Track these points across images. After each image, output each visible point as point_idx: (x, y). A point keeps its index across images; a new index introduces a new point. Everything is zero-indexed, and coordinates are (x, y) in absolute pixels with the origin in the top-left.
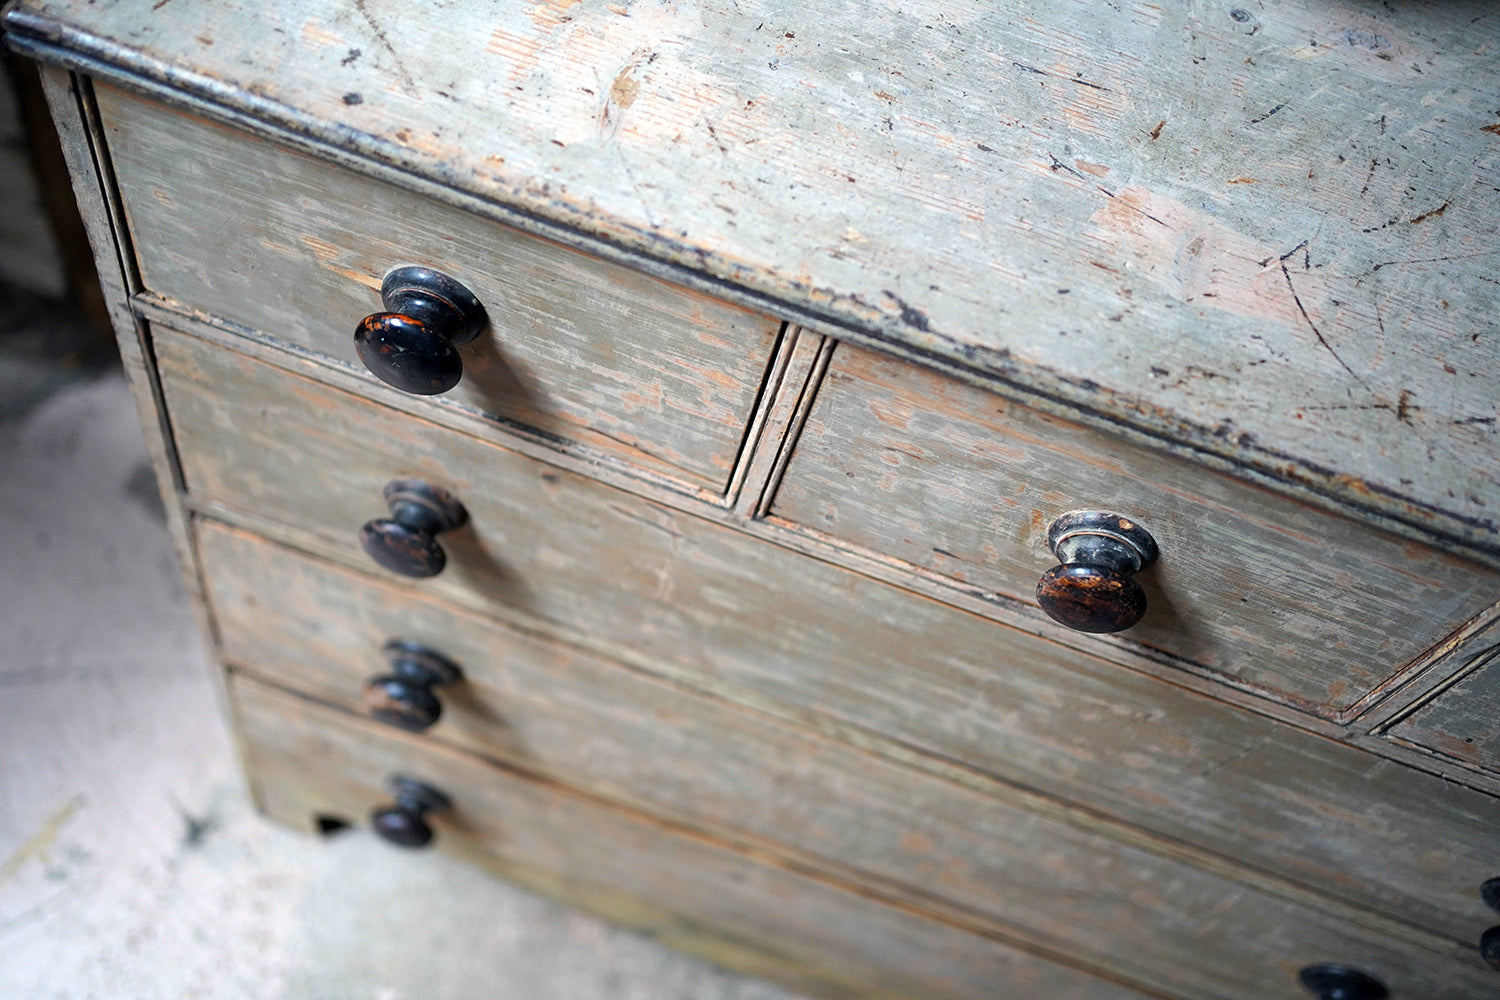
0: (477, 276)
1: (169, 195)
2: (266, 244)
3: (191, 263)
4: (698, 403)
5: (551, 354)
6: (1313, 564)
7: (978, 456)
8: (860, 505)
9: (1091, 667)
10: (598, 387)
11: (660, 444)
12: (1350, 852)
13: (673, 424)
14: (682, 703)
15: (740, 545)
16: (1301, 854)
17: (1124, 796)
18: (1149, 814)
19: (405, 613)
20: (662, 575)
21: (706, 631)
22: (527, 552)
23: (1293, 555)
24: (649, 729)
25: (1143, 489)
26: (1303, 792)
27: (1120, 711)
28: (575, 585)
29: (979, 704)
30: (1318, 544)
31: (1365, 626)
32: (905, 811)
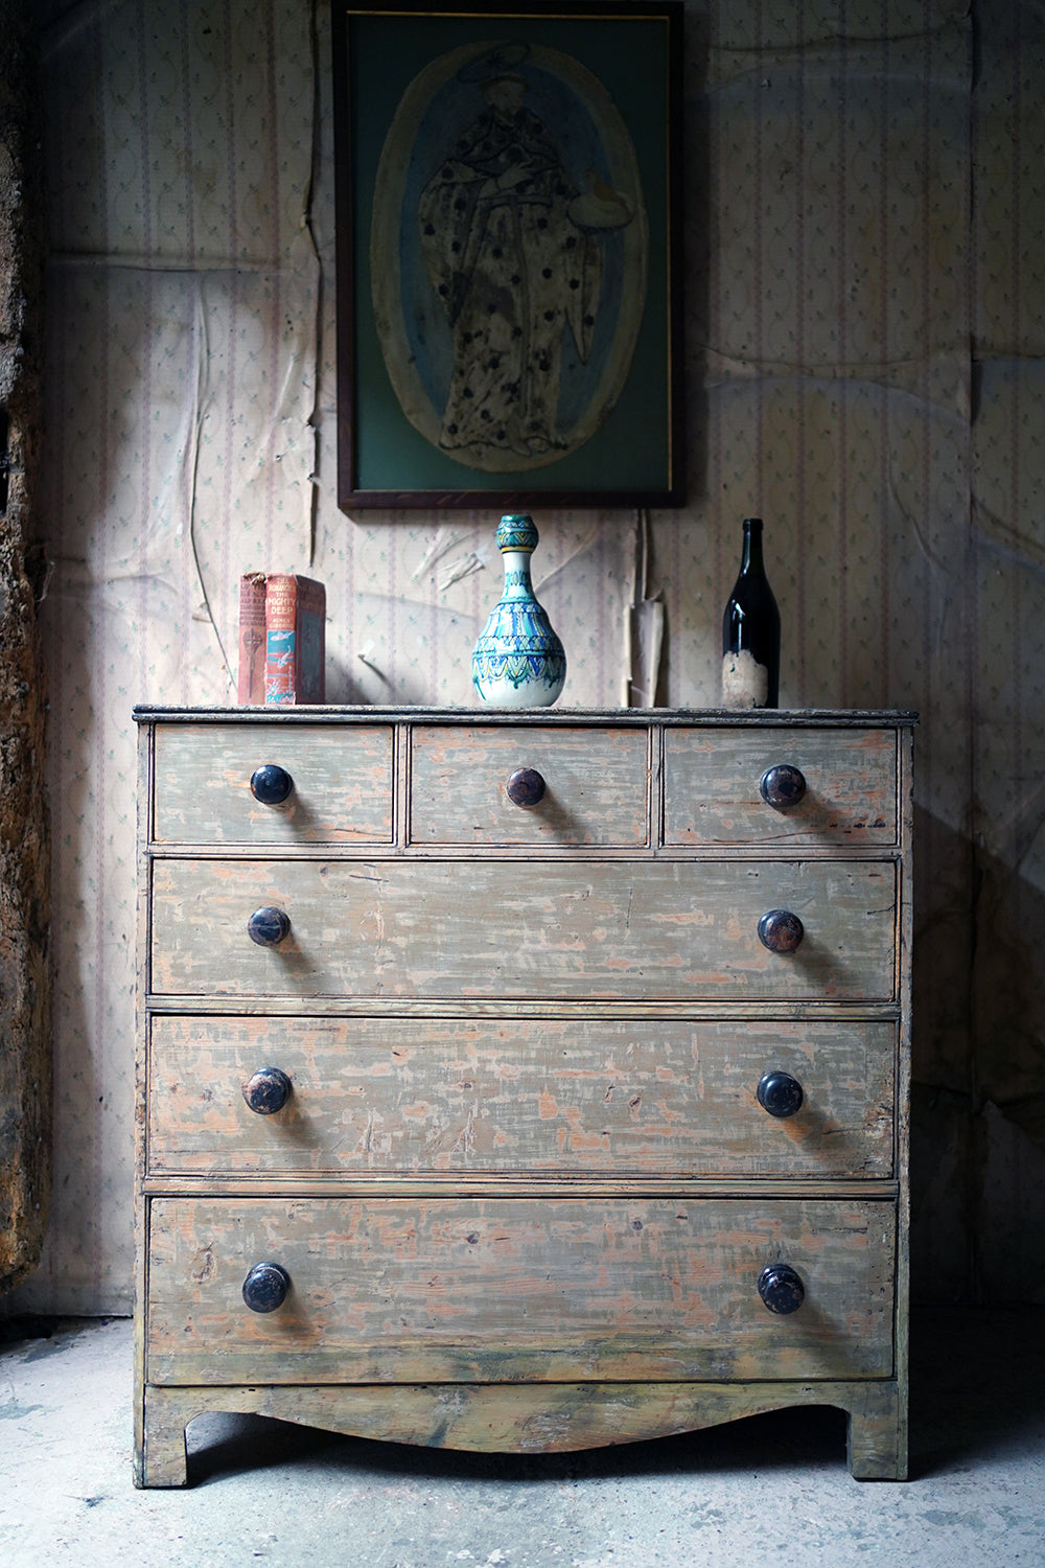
0: (288, 762)
1: (174, 775)
2: (210, 784)
3: (178, 811)
4: (373, 790)
5: (317, 791)
6: (591, 759)
7: (471, 764)
8: (442, 816)
9: (555, 871)
10: (336, 800)
11: (363, 823)
12: (706, 948)
13: (367, 808)
14: (405, 1034)
15: (405, 871)
16: (693, 967)
17: (609, 971)
18: (626, 981)
19: (260, 1040)
20: (378, 917)
21: (404, 953)
22: (317, 938)
23: (583, 758)
24: (395, 1078)
25: (525, 750)
26: (665, 911)
27: (577, 896)
28: (343, 953)
29: (527, 932)
30: (587, 747)
31: (623, 784)
32: (531, 1068)
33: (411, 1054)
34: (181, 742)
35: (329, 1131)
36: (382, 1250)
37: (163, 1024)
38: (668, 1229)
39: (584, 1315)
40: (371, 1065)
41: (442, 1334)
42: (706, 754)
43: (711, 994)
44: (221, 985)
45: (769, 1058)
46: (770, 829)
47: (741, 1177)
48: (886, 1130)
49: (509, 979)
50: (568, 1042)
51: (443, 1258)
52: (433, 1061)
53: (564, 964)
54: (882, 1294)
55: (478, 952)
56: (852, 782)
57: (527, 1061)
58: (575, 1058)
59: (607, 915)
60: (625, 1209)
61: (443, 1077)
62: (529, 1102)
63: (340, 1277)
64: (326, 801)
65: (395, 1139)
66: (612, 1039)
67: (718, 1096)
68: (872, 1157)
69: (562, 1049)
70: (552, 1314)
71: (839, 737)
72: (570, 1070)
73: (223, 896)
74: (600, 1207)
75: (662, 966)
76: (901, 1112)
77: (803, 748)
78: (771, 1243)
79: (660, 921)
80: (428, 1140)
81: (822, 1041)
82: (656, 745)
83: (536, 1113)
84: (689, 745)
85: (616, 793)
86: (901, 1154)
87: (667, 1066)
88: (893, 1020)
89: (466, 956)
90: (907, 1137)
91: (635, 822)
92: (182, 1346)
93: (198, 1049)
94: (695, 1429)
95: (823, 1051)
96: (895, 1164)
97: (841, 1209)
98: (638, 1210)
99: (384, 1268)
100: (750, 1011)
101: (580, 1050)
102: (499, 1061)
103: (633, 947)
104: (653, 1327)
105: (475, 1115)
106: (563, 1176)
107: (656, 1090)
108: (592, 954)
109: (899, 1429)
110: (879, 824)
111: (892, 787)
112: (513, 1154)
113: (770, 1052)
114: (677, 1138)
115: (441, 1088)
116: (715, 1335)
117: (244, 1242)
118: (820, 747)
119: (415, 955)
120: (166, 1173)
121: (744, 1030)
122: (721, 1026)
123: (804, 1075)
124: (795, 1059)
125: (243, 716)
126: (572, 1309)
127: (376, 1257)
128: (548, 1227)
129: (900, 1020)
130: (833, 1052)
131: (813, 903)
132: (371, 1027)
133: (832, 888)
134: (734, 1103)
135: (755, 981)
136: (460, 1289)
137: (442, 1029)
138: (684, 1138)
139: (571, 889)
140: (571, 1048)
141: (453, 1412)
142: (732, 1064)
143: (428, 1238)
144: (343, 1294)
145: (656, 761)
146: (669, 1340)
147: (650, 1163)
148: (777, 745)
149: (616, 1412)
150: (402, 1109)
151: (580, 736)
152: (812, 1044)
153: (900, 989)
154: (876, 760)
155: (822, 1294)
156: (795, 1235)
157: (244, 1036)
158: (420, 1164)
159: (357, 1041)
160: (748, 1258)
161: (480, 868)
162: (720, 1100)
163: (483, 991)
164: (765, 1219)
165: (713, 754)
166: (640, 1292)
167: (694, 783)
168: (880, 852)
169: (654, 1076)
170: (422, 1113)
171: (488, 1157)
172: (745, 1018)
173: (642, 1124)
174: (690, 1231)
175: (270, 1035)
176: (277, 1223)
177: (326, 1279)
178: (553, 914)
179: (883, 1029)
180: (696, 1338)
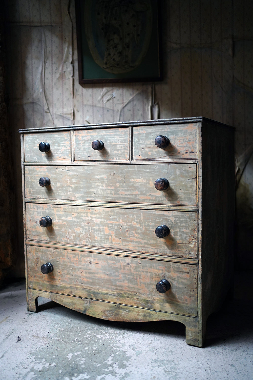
0: (49, 141)
1: (28, 146)
2: (34, 148)
3: (29, 154)
4: (67, 147)
5: (55, 148)
6: (115, 137)
7: (87, 139)
8: (81, 154)
9: (107, 167)
10: (59, 150)
11: (65, 156)
12: (144, 189)
13: (65, 152)
14: (75, 210)
15: (73, 168)
16: (141, 194)
17: (120, 195)
18: (124, 198)
19: (46, 210)
20: (68, 180)
21: (74, 189)
22: (56, 185)
23: (113, 137)
24: (73, 220)
25: (99, 135)
26: (133, 178)
27: (112, 174)
28: (61, 189)
29: (101, 184)
30: (114, 134)
31: (123, 143)
32: (102, 220)
33: (76, 215)
34: (29, 138)
35: (60, 233)
36: (71, 263)
37: (28, 205)
38: (136, 266)
39: (116, 286)
40: (68, 217)
41: (85, 286)
42: (143, 134)
43: (146, 202)
44: (38, 196)
45: (162, 221)
46: (161, 154)
47: (155, 254)
48: (195, 244)
49: (97, 196)
50: (111, 213)
51: (84, 266)
52: (81, 217)
53: (109, 193)
54: (194, 292)
55: (90, 189)
56: (184, 140)
57: (101, 218)
58: (113, 218)
59: (119, 179)
60: (125, 259)
61: (83, 221)
62: (102, 229)
63: (63, 268)
64: (57, 151)
65: (73, 236)
66: (122, 213)
67: (148, 231)
68: (191, 252)
69: (110, 215)
70: (109, 285)
71: (180, 126)
72: (112, 221)
73: (38, 175)
74: (119, 258)
75: (133, 194)
76: (199, 240)
77: (169, 130)
78: (162, 273)
79: (132, 181)
80: (80, 237)
81: (176, 217)
82: (130, 132)
83: (104, 232)
84: (139, 132)
85: (121, 146)
86: (199, 252)
87: (135, 222)
88: (197, 212)
89: (87, 190)
90: (201, 247)
91: (126, 154)
92: (34, 280)
93: (34, 211)
94: (144, 321)
95: (176, 220)
96: (197, 255)
97: (182, 266)
98: (129, 260)
99: (72, 267)
100: (156, 207)
101: (114, 216)
102: (95, 218)
103: (126, 188)
104: (133, 292)
105: (90, 232)
106: (111, 249)
107: (132, 228)
108: (116, 190)
109: (199, 333)
110: (192, 152)
111: (196, 141)
112: (99, 242)
113: (162, 219)
114: (138, 242)
115: (83, 224)
116: (148, 296)
117: (44, 257)
118: (174, 130)
119: (76, 190)
120: (30, 240)
121: (155, 213)
122: (149, 211)
123: (171, 227)
124: (169, 222)
125: (39, 130)
126: (114, 284)
127: (70, 264)
128: (107, 262)
129: (198, 212)
130: (179, 220)
131: (173, 176)
132: (68, 208)
133: (178, 172)
134: (153, 233)
135: (157, 199)
136: (88, 275)
137: (82, 209)
138: (140, 242)
139: (110, 173)
140: (112, 215)
141: (88, 306)
142: (152, 222)
143: (81, 261)
144: (64, 272)
145: (130, 136)
146: (137, 296)
147: (131, 248)
148: (162, 130)
149: (124, 313)
150: (75, 228)
151: (112, 131)
152: (173, 218)
153: (198, 202)
154: (191, 133)
155: (177, 290)
156: (169, 272)
157: (43, 209)
158: (79, 243)
159: (65, 211)
160: (156, 276)
161: (89, 167)
162: (149, 232)
163: (91, 199)
164: (161, 266)
165: (145, 133)
166: (129, 282)
167: (140, 142)
168: (192, 161)
169: (132, 224)
170: (79, 230)
171: (94, 242)
172: (155, 209)
173: (129, 237)
174: (141, 267)
175: (48, 208)
176: (50, 254)
177: (60, 268)
178: (107, 179)
179: (194, 214)
180: (144, 297)
